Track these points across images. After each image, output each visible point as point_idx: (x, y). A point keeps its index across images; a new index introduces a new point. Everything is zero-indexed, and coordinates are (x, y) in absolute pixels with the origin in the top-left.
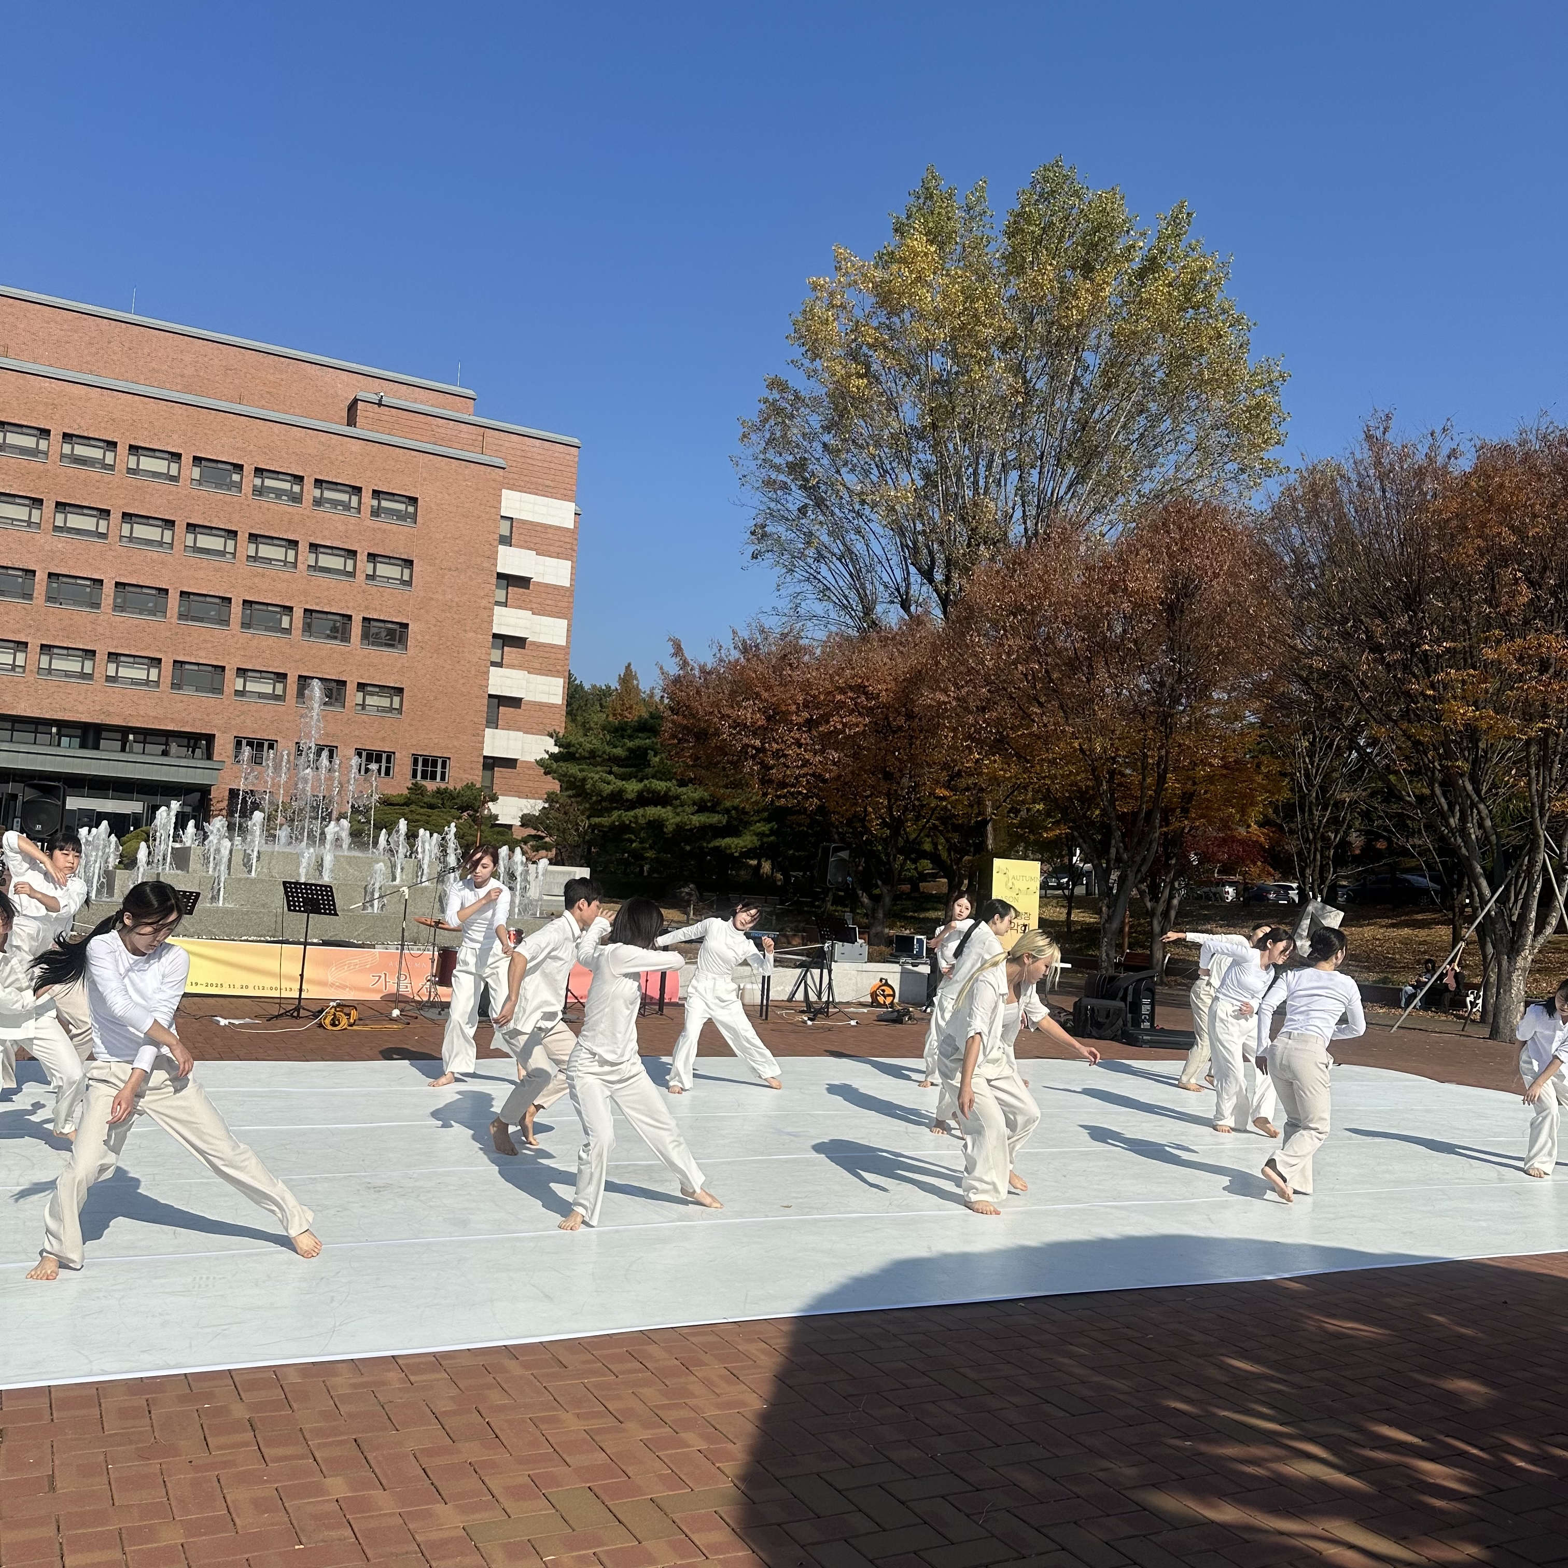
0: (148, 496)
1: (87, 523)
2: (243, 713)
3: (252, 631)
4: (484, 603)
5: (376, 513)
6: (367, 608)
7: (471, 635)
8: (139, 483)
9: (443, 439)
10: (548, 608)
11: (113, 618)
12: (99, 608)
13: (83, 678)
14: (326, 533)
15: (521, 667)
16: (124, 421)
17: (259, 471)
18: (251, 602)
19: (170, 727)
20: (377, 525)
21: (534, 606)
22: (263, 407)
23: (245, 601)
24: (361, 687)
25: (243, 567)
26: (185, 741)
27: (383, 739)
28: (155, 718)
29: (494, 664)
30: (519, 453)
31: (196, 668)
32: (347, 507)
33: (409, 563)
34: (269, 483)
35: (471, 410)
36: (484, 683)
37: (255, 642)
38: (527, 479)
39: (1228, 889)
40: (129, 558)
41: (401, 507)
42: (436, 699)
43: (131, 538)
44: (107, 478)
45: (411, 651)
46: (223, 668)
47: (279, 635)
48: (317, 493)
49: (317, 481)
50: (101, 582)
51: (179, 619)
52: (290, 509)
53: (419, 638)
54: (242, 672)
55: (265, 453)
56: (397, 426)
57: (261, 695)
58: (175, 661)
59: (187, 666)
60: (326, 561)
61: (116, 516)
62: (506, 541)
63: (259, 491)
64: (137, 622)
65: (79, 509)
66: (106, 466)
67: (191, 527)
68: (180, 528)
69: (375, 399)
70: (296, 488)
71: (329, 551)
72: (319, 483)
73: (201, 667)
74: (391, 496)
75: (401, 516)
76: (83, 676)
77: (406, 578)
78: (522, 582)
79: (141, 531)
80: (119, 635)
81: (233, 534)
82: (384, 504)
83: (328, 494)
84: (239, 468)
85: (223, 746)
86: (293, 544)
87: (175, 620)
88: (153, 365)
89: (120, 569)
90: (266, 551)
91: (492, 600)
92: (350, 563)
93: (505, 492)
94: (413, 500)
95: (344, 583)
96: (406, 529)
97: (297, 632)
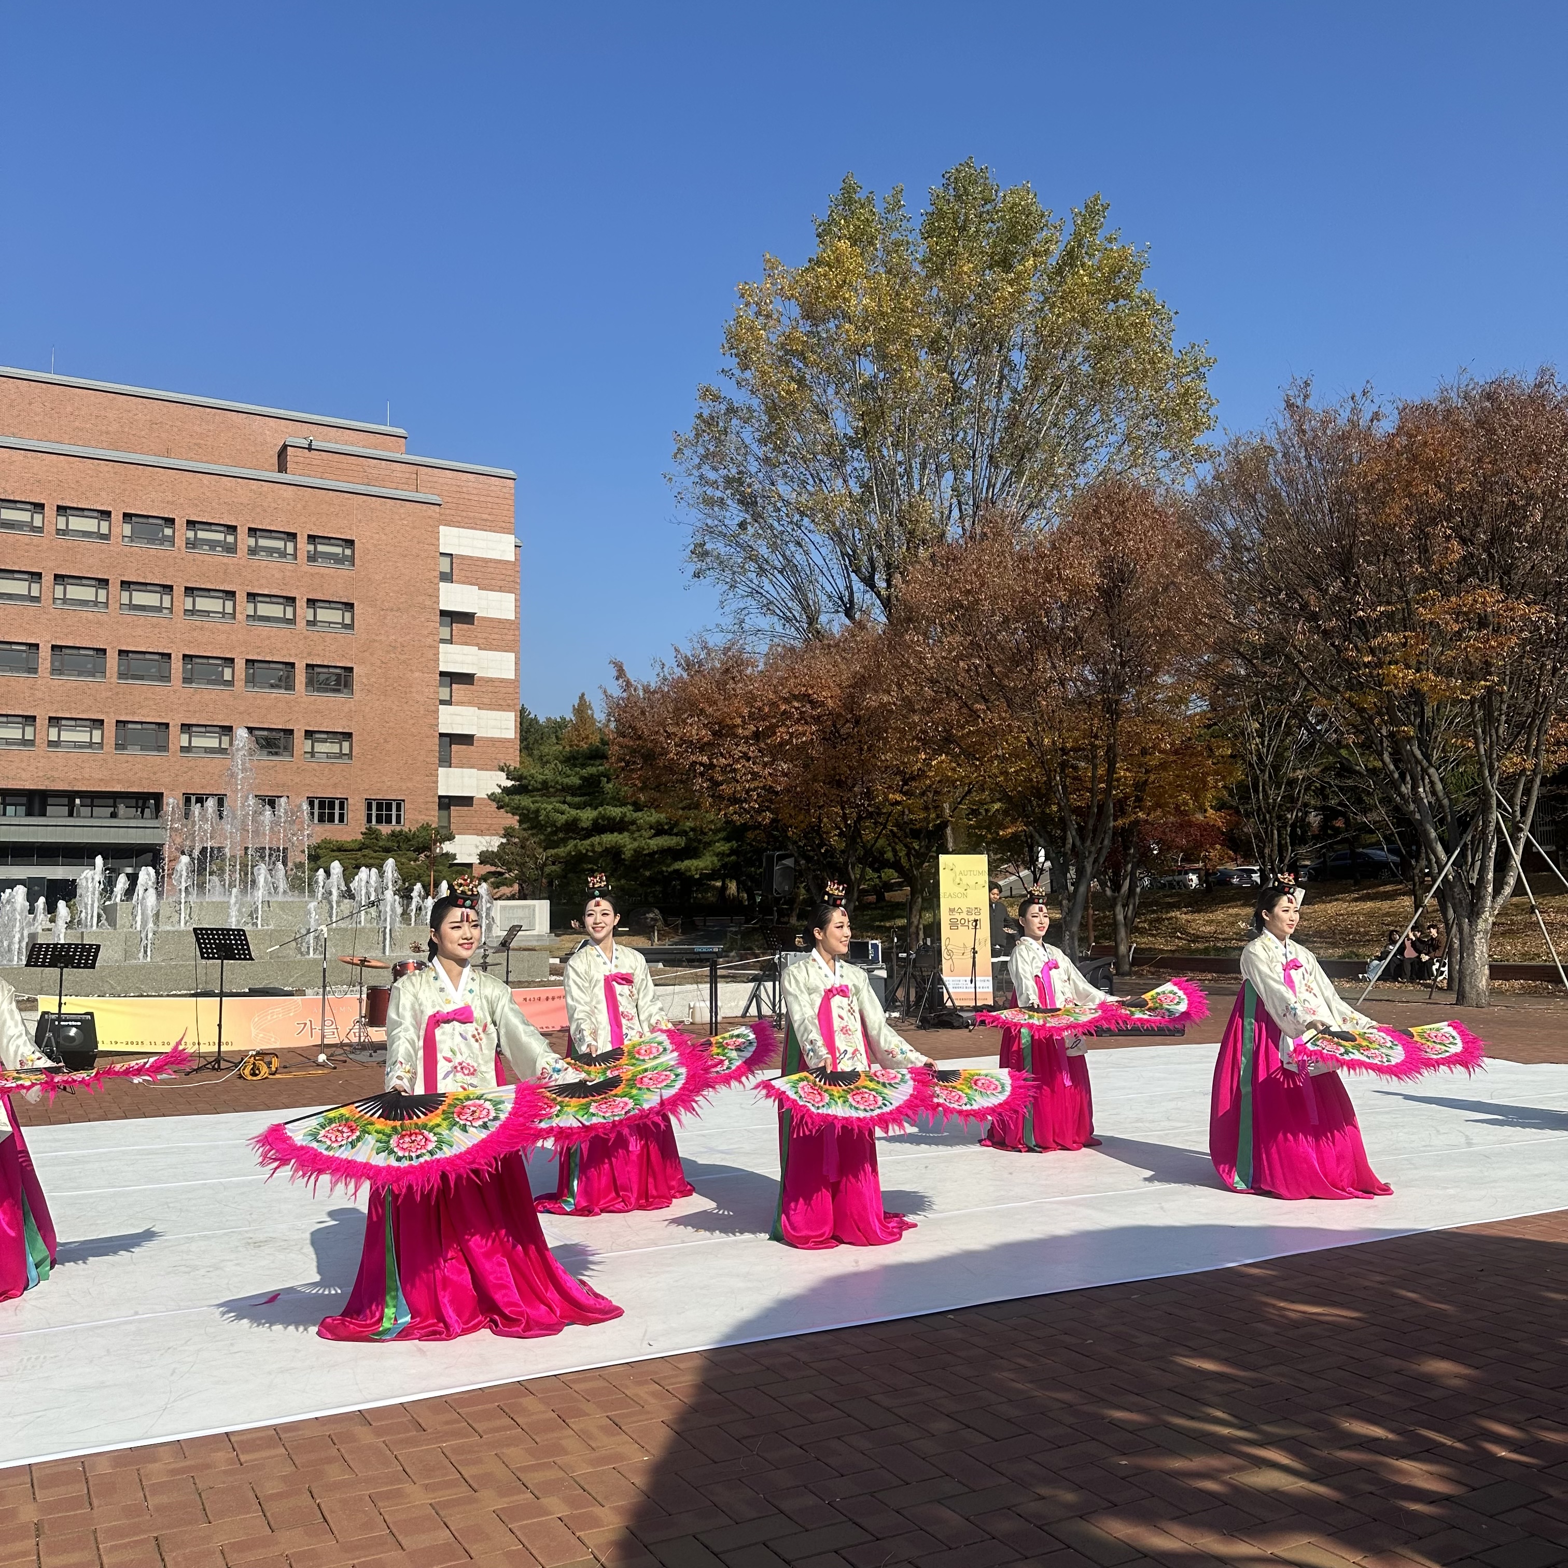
0: (76, 555)
1: (19, 587)
2: (190, 769)
3: (194, 685)
4: (429, 641)
5: (312, 558)
6: (309, 654)
7: (417, 674)
8: (70, 544)
9: (378, 480)
10: (495, 642)
11: (51, 682)
12: (36, 673)
13: (25, 745)
14: (263, 581)
15: (470, 703)
16: (50, 482)
17: (191, 524)
18: (191, 657)
19: (118, 788)
20: (317, 570)
21: (481, 641)
22: (191, 459)
23: (185, 656)
24: (309, 734)
25: (181, 622)
26: (133, 802)
27: (335, 786)
28: (101, 780)
29: (443, 702)
30: (454, 488)
31: (139, 726)
32: (283, 554)
33: (349, 606)
34: (201, 535)
35: (403, 449)
36: (433, 722)
37: (198, 697)
38: (464, 514)
39: (1191, 876)
40: (64, 619)
41: (338, 550)
42: (386, 741)
43: (65, 600)
44: (36, 541)
45: (357, 694)
46: (167, 725)
47: (222, 687)
48: (252, 542)
49: (250, 529)
50: (37, 646)
51: (119, 678)
52: (225, 560)
53: (364, 680)
54: (186, 728)
55: (197, 505)
56: (329, 470)
57: (208, 750)
58: (118, 722)
59: (130, 726)
60: (264, 609)
61: (48, 579)
62: (447, 577)
63: (192, 544)
64: (73, 683)
65: (10, 573)
66: (34, 529)
67: (126, 585)
68: (114, 587)
69: (305, 444)
70: (230, 539)
71: (268, 600)
72: (252, 531)
73: (145, 726)
74: (327, 540)
75: (338, 560)
76: (24, 742)
77: (348, 621)
78: (466, 618)
79: (74, 592)
80: (59, 699)
81: (168, 589)
82: (321, 548)
83: (263, 542)
84: (170, 522)
86: (231, 595)
87: (115, 680)
88: (77, 424)
89: (56, 632)
90: (203, 603)
91: (437, 638)
92: (289, 610)
93: (442, 528)
94: (350, 543)
95: (283, 631)
96: (344, 571)
97: (240, 683)
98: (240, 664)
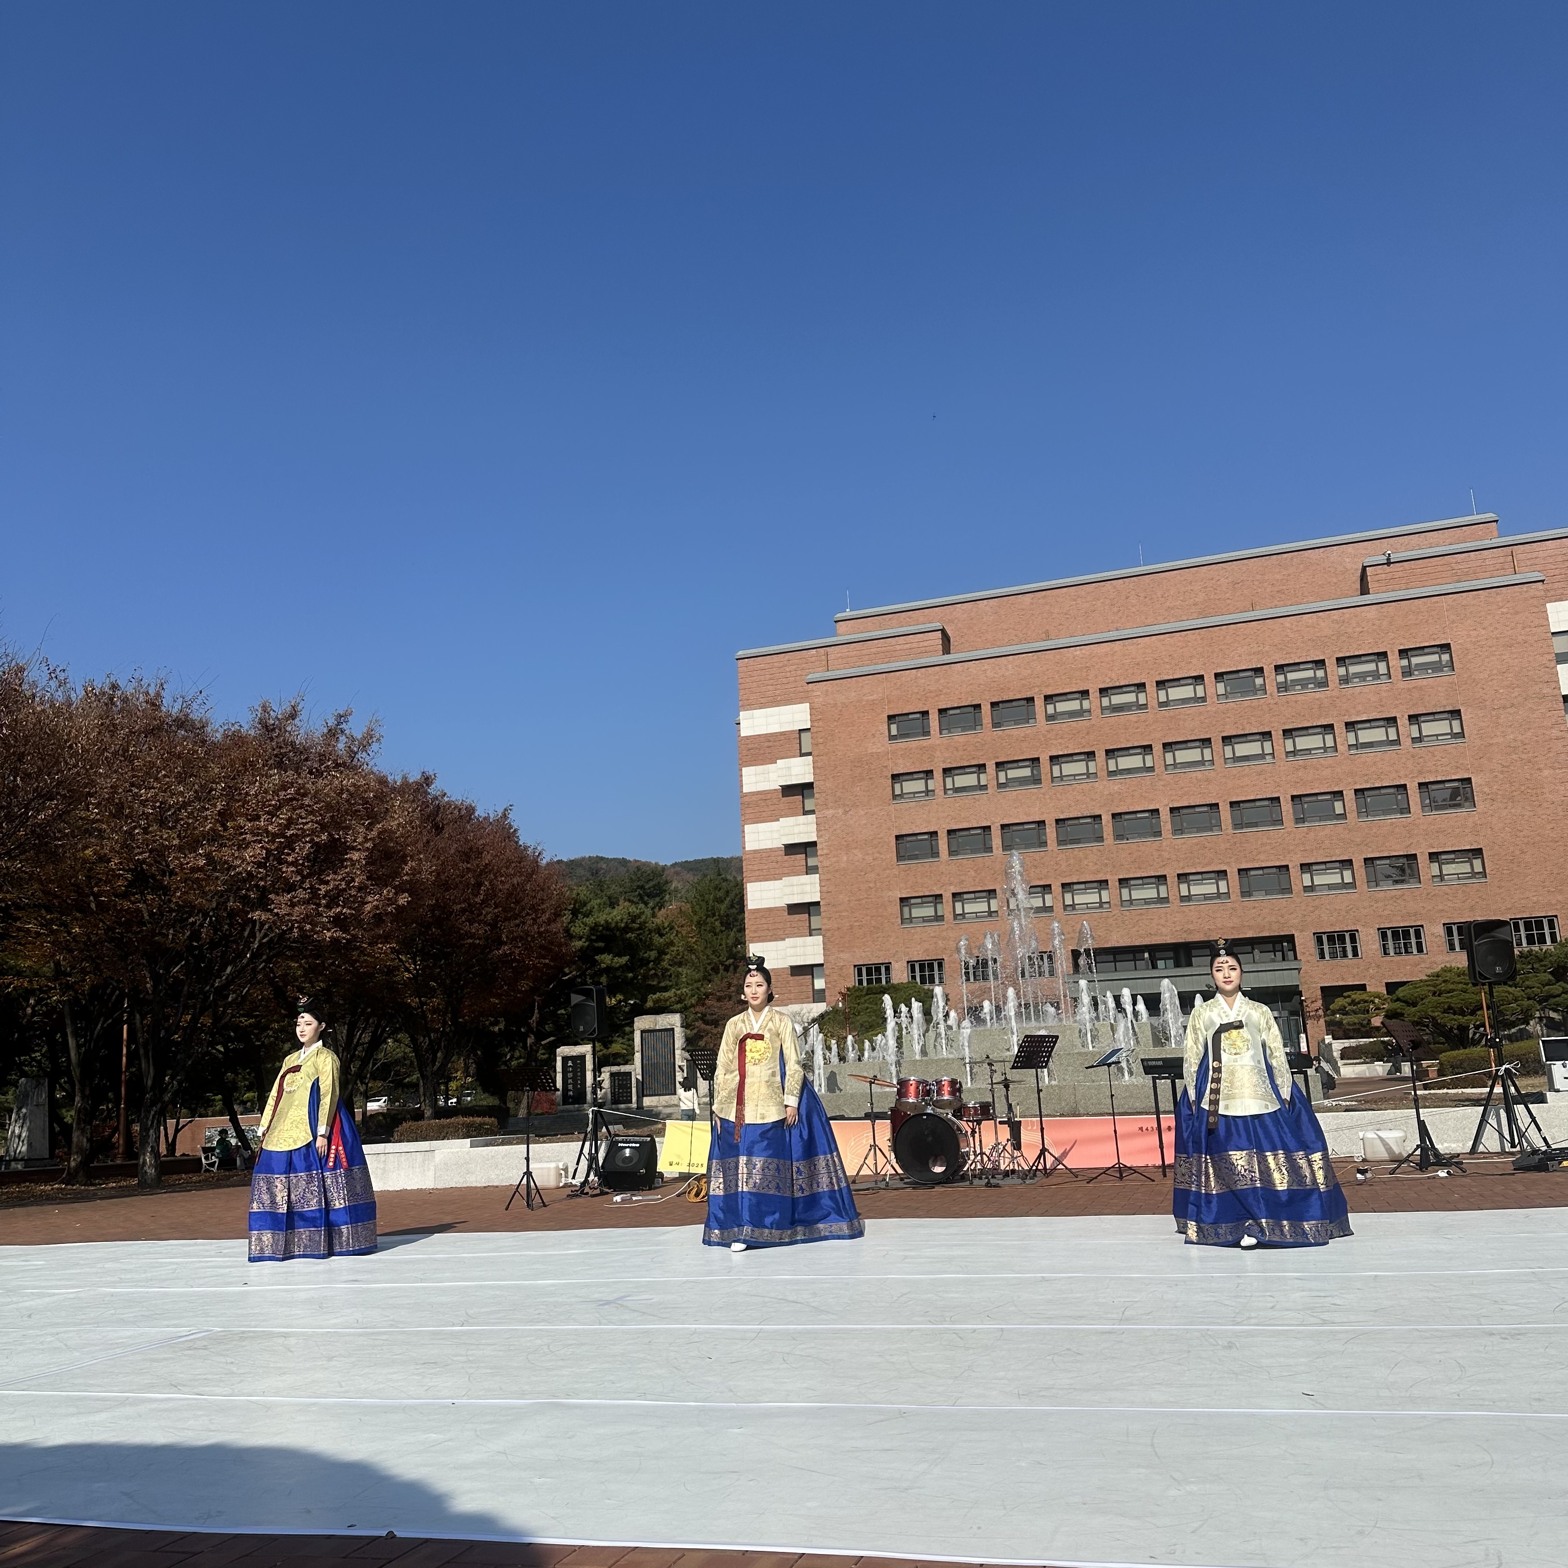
0: (1181, 723)
1: (1134, 761)
2: (1316, 907)
3: (1306, 824)
5: (1407, 672)
6: (1420, 772)
8: (1172, 713)
9: (1467, 574)
11: (1175, 842)
12: (1161, 835)
13: (1161, 903)
14: (1360, 707)
16: (1147, 662)
17: (1279, 668)
18: (1300, 796)
19: (1250, 934)
20: (1413, 683)
22: (1274, 607)
23: (1293, 797)
24: (1434, 857)
25: (1283, 765)
26: (1270, 947)
27: (1472, 909)
28: (1233, 928)
31: (1261, 872)
32: (1376, 675)
33: (1456, 714)
34: (1292, 676)
35: (1495, 533)
37: (1312, 835)
40: (1177, 783)
41: (1435, 658)
42: (1522, 852)
43: (1175, 765)
44: (1144, 717)
45: (1480, 806)
46: (1287, 867)
47: (1335, 822)
48: (1342, 671)
49: (1338, 659)
50: (1157, 811)
51: (1235, 829)
52: (1318, 695)
53: (1486, 789)
54: (1306, 867)
55: (1281, 649)
56: (1414, 578)
57: (1331, 887)
58: (1239, 870)
59: (1252, 873)
60: (1366, 736)
61: (1158, 748)
63: (1284, 687)
64: (1196, 840)
65: (1125, 751)
66: (1140, 707)
67: (1227, 740)
68: (1217, 743)
69: (1383, 560)
70: (1320, 673)
71: (1368, 725)
72: (1341, 661)
73: (1266, 871)
74: (1420, 650)
75: (1437, 667)
76: (1160, 900)
77: (1457, 729)
79: (1183, 756)
80: (1182, 856)
81: (1267, 735)
82: (1415, 660)
83: (1353, 669)
84: (1259, 671)
85: (1305, 944)
86: (1329, 728)
87: (1230, 831)
89: (1171, 795)
90: (1303, 742)
92: (1392, 731)
93: (1550, 606)
94: (1446, 647)
95: (1390, 753)
96: (1444, 679)
97: (1352, 815)
98: (1349, 795)
